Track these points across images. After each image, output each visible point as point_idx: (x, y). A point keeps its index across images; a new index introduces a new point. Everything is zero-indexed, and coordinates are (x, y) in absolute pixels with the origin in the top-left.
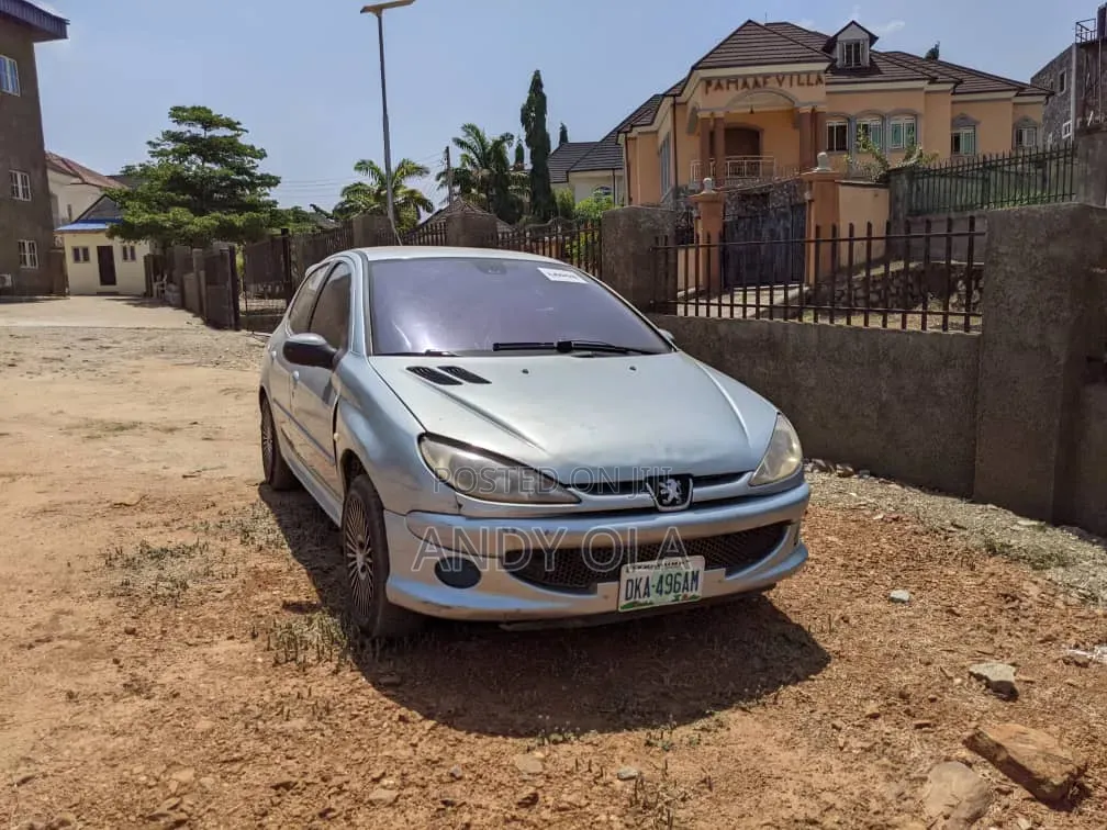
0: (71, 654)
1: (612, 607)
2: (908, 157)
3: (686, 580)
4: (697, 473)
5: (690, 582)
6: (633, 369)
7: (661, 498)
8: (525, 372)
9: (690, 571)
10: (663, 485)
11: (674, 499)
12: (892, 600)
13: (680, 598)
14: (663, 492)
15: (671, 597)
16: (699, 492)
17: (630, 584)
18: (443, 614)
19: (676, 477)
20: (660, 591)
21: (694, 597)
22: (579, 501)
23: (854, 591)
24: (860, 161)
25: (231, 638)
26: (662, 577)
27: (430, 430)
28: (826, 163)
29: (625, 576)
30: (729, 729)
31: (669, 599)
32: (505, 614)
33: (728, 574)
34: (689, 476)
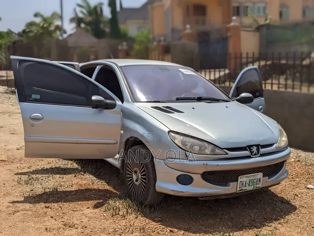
0: (31, 216)
1: (234, 191)
2: (266, 20)
3: (257, 181)
4: (262, 144)
5: (258, 182)
6: (227, 107)
7: (252, 152)
8: (193, 108)
9: (258, 178)
10: (252, 148)
11: (256, 153)
12: (308, 188)
13: (255, 187)
14: (252, 151)
15: (252, 187)
16: (262, 150)
17: (241, 182)
18: (181, 194)
19: (255, 145)
20: (249, 185)
21: (259, 187)
22: (227, 154)
23: (294, 186)
24: (247, 21)
25: (88, 208)
26: (250, 180)
27: (172, 130)
28: (235, 21)
29: (239, 180)
30: (279, 230)
31: (251, 188)
32: (202, 194)
33: (269, 179)
34: (259, 145)
